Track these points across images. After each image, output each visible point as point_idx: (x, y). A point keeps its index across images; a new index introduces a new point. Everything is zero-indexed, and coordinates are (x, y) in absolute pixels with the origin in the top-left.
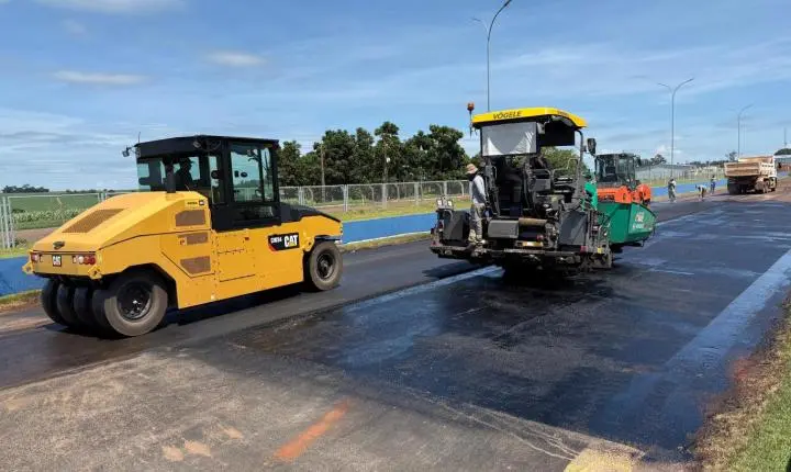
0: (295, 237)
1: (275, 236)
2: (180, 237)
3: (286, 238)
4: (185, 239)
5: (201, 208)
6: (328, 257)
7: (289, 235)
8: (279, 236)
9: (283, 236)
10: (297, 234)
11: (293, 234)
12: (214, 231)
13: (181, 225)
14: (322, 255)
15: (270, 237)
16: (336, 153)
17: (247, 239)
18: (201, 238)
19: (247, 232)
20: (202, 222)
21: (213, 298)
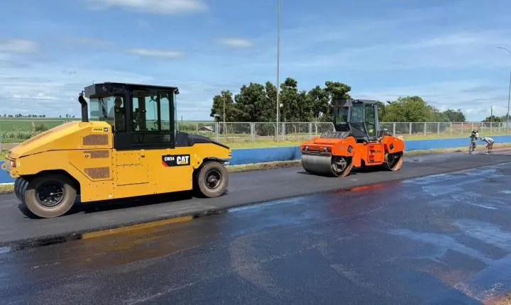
0: (187, 157)
1: (169, 156)
2: (85, 152)
3: (179, 158)
4: (89, 154)
5: (106, 133)
6: (216, 173)
7: (181, 156)
8: (172, 156)
9: (176, 156)
10: (189, 155)
11: (185, 155)
12: (114, 150)
13: (87, 144)
14: (211, 171)
15: (163, 157)
16: (247, 99)
17: (143, 157)
18: (104, 154)
19: (143, 152)
20: (106, 143)
21: (110, 197)
